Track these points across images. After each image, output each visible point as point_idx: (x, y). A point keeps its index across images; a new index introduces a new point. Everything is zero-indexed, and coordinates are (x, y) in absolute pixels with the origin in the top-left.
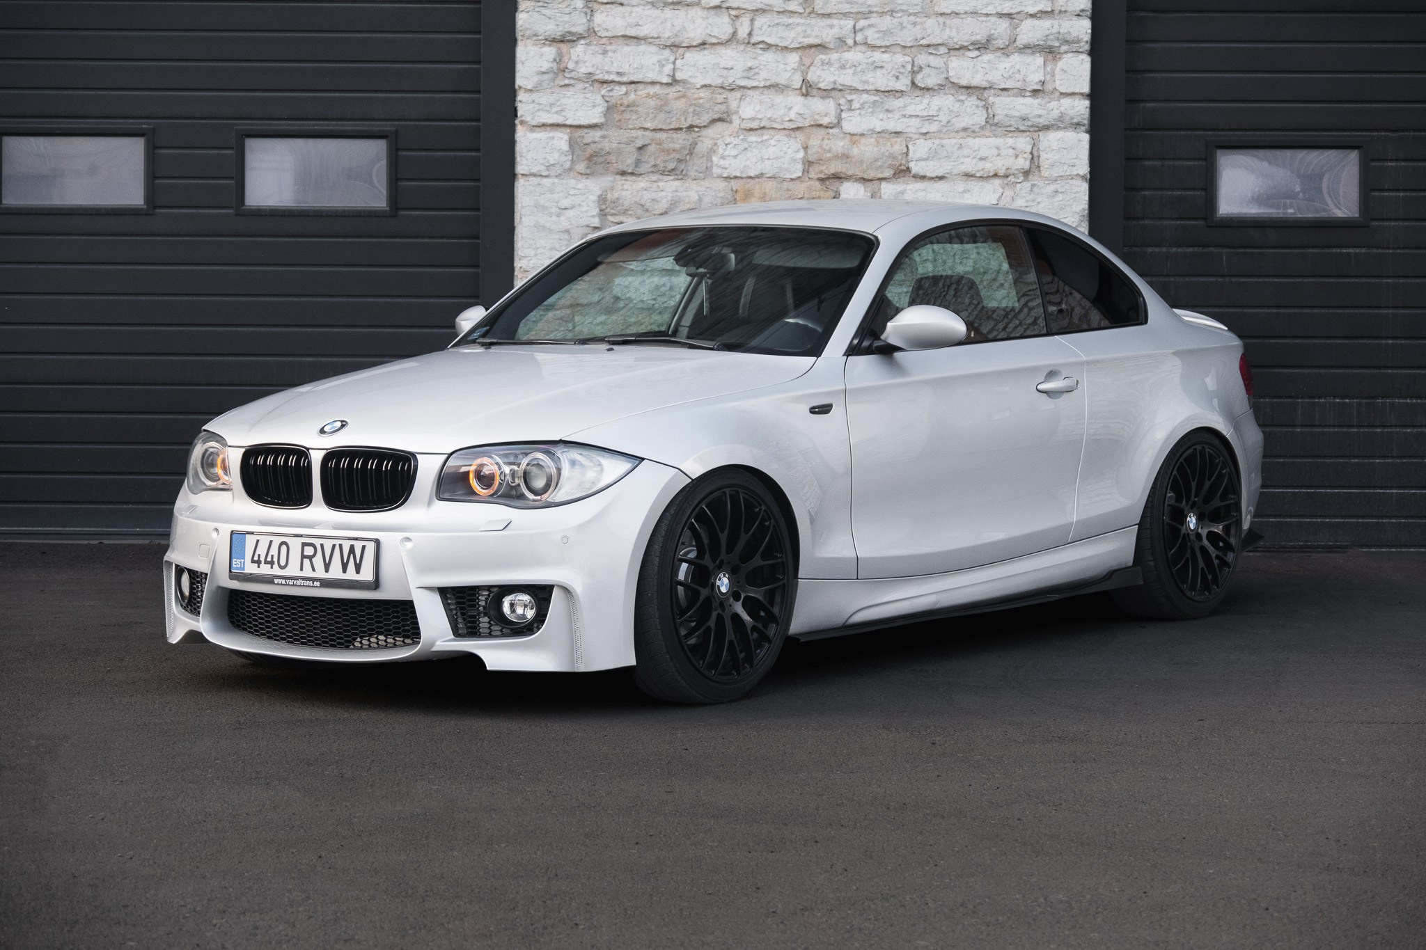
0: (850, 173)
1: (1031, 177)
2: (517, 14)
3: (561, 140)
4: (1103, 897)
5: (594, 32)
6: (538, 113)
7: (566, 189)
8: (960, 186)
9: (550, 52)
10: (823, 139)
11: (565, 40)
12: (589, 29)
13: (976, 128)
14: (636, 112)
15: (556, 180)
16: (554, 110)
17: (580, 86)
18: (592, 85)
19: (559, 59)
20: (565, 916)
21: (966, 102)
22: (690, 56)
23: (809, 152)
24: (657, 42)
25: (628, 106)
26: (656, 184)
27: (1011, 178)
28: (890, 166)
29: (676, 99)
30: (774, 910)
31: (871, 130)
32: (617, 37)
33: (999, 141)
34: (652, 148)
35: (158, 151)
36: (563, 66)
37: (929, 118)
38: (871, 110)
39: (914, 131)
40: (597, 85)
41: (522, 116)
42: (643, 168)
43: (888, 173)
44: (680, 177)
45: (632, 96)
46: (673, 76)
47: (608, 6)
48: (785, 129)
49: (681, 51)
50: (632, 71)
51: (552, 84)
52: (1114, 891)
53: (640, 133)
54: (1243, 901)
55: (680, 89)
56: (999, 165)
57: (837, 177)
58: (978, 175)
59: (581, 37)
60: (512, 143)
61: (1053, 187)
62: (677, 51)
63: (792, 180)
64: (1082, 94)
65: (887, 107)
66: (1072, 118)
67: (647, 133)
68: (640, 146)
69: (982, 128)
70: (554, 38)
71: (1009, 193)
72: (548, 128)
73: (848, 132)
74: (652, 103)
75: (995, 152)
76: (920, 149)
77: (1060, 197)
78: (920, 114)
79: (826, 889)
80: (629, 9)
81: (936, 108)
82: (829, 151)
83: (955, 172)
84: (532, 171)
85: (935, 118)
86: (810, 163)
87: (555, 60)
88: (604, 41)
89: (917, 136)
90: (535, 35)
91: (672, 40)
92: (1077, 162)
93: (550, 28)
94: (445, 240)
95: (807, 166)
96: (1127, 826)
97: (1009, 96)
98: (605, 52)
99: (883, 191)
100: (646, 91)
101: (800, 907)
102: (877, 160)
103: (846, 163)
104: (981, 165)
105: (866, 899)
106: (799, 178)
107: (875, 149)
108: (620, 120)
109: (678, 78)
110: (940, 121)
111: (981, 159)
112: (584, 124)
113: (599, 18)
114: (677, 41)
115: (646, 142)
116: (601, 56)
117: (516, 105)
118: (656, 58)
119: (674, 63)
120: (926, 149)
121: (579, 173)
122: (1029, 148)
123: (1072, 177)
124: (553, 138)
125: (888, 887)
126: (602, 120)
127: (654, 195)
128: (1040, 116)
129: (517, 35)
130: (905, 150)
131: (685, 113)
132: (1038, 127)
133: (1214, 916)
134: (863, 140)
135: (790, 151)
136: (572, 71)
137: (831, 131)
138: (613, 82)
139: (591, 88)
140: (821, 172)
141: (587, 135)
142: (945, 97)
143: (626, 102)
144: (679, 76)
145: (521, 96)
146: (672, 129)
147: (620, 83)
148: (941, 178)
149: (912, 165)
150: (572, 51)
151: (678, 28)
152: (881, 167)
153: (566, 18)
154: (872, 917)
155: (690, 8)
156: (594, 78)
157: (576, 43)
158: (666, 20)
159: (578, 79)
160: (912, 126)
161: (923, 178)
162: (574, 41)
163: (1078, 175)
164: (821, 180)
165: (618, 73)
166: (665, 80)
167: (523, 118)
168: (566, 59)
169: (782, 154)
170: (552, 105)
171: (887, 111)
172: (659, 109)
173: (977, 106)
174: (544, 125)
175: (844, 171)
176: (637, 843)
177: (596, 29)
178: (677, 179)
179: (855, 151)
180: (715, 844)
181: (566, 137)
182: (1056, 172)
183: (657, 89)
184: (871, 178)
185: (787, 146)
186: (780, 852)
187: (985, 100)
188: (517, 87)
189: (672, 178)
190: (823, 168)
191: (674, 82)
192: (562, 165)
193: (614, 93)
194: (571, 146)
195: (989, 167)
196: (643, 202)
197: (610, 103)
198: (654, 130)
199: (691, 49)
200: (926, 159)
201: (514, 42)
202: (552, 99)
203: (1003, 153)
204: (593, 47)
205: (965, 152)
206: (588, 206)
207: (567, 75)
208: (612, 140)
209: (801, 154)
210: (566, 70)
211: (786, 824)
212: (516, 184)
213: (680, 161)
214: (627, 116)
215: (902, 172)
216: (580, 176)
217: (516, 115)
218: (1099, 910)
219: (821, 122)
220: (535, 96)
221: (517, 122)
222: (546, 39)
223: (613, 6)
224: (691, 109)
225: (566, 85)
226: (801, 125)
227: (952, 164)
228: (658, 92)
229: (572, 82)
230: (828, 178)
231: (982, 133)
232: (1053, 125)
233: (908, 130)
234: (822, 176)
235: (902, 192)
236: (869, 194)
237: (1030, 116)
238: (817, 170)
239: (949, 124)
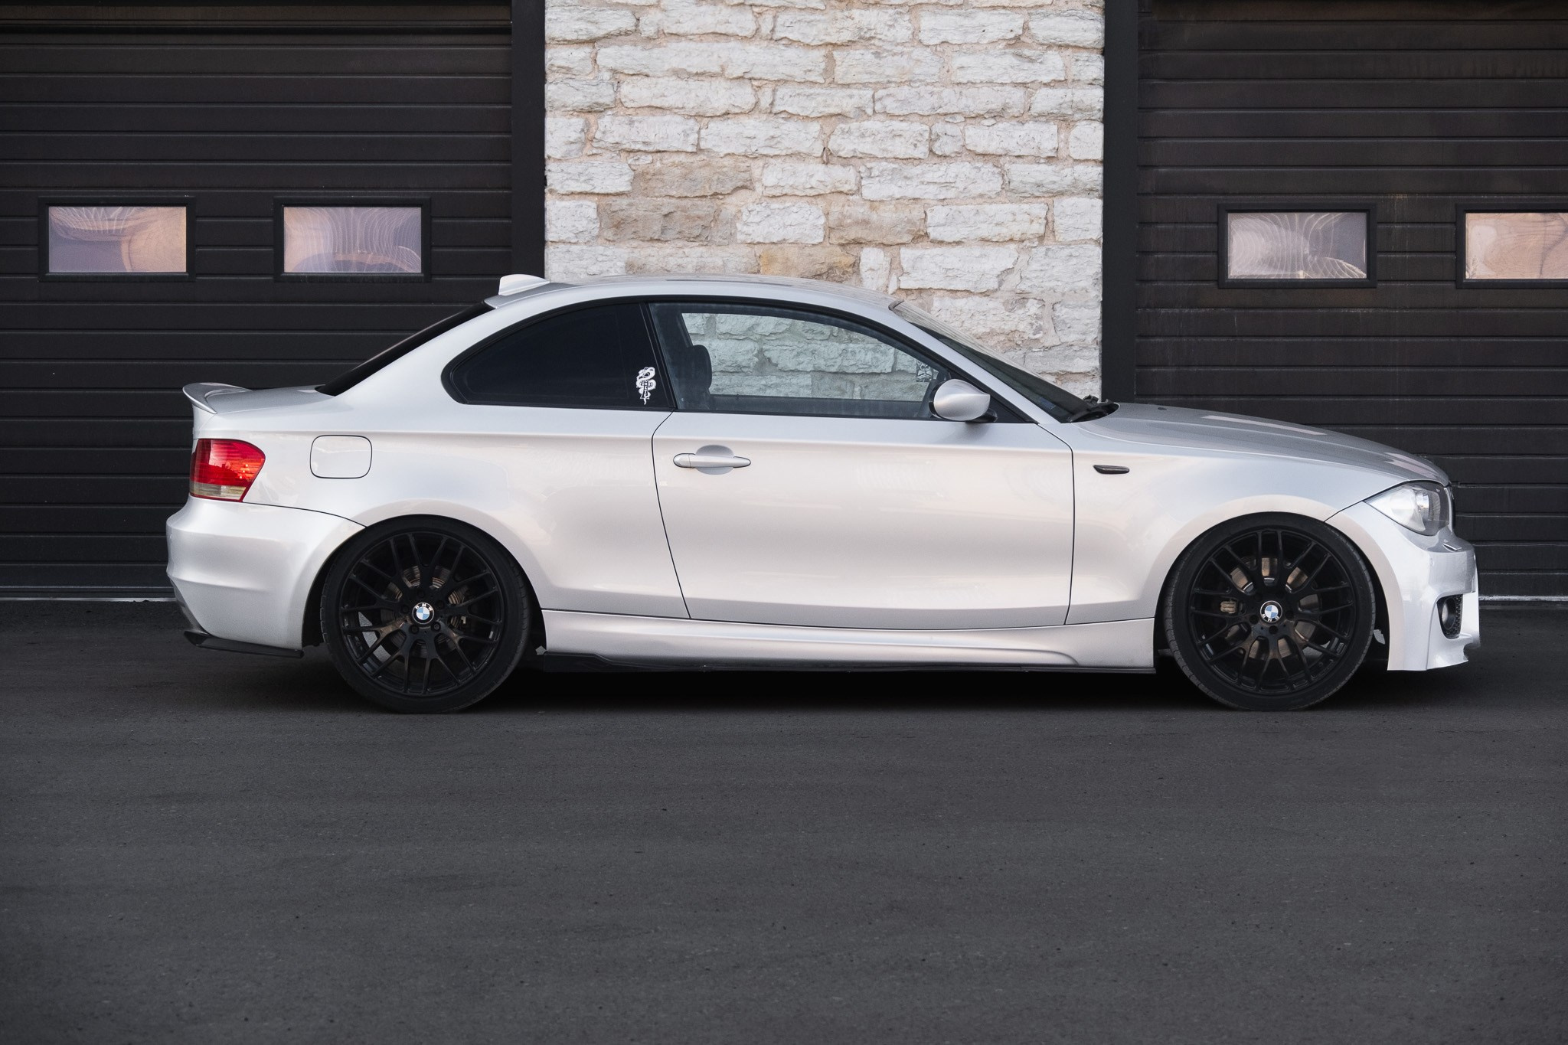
0: (870, 238)
1: (1045, 242)
2: (546, 85)
3: (589, 208)
5: (621, 102)
6: (567, 182)
7: (594, 255)
8: (977, 251)
9: (578, 122)
10: (843, 206)
11: (594, 110)
12: (615, 100)
13: (993, 194)
14: (662, 180)
15: (585, 247)
16: (583, 178)
17: (607, 155)
18: (619, 154)
19: (586, 129)
21: (982, 169)
22: (715, 126)
23: (831, 218)
24: (682, 112)
25: (654, 175)
26: (681, 250)
27: (1027, 243)
28: (909, 232)
29: (700, 167)
31: (889, 197)
32: (643, 107)
33: (1014, 207)
34: (678, 215)
35: (200, 220)
36: (590, 136)
37: (947, 185)
38: (890, 177)
39: (932, 197)
40: (624, 155)
41: (551, 185)
42: (669, 235)
43: (906, 238)
44: (705, 243)
45: (658, 165)
46: (698, 145)
47: (634, 77)
48: (806, 196)
49: (705, 120)
50: (657, 141)
51: (580, 153)
53: (666, 200)
55: (705, 157)
56: (1015, 230)
58: (994, 240)
59: (608, 108)
60: (542, 211)
61: (1067, 251)
62: (701, 121)
63: (813, 245)
64: (1095, 161)
65: (905, 174)
66: (1086, 185)
67: (673, 201)
68: (666, 213)
69: (998, 194)
70: (582, 109)
71: (1024, 257)
72: (577, 197)
73: (868, 198)
74: (677, 171)
75: (1011, 218)
76: (938, 215)
77: (1074, 261)
78: (938, 181)
80: (654, 80)
81: (954, 175)
82: (850, 217)
83: (972, 237)
84: (561, 238)
85: (953, 185)
86: (831, 229)
87: (583, 130)
88: (630, 111)
89: (935, 202)
90: (564, 106)
91: (697, 110)
92: (1090, 227)
93: (578, 100)
95: (828, 233)
97: (1024, 163)
98: (631, 123)
99: (902, 256)
100: (671, 160)
102: (896, 226)
103: (866, 229)
104: (997, 230)
106: (820, 243)
107: (894, 215)
108: (646, 188)
109: (702, 147)
110: (957, 188)
111: (997, 224)
112: (612, 192)
113: (625, 89)
114: (701, 111)
115: (672, 210)
116: (627, 126)
117: (545, 174)
118: (680, 128)
119: (699, 132)
120: (944, 215)
121: (606, 240)
122: (1043, 214)
123: (1086, 242)
124: (582, 206)
126: (629, 188)
127: (680, 261)
128: (1054, 182)
129: (546, 107)
130: (923, 216)
131: (709, 181)
132: (1052, 193)
134: (882, 207)
135: (811, 217)
136: (599, 141)
137: (851, 198)
138: (639, 151)
139: (618, 157)
140: (842, 238)
141: (614, 204)
142: (962, 164)
143: (652, 171)
144: (703, 145)
145: (550, 166)
146: (696, 197)
147: (646, 152)
148: (958, 243)
149: (929, 230)
150: (599, 121)
151: (702, 99)
152: (899, 232)
153: (594, 89)
155: (713, 79)
156: (620, 147)
157: (603, 113)
158: (690, 91)
159: (606, 149)
160: (930, 193)
161: (941, 242)
162: (601, 112)
163: (1091, 239)
164: (842, 245)
165: (644, 143)
166: (690, 149)
167: (552, 187)
168: (593, 129)
169: (804, 220)
170: (580, 174)
171: (906, 177)
172: (685, 177)
173: (993, 173)
174: (572, 193)
175: (864, 236)
177: (623, 100)
178: (702, 245)
179: (874, 217)
181: (594, 206)
182: (1070, 237)
183: (682, 158)
184: (890, 243)
185: (809, 212)
187: (1000, 168)
188: (546, 157)
189: (697, 244)
190: (842, 234)
191: (699, 150)
192: (590, 232)
193: (640, 162)
194: (598, 213)
195: (1005, 232)
196: (669, 267)
197: (637, 172)
198: (680, 197)
199: (715, 119)
200: (944, 225)
201: (543, 113)
202: (580, 168)
203: (1019, 218)
204: (619, 118)
205: (982, 217)
206: (615, 272)
207: (595, 144)
208: (638, 207)
209: (822, 220)
210: (594, 140)
212: (545, 251)
213: (704, 227)
214: (653, 184)
215: (920, 237)
216: (608, 243)
217: (545, 184)
219: (842, 189)
220: (563, 165)
221: (546, 190)
222: (574, 110)
223: (639, 78)
224: (715, 178)
225: (593, 155)
226: (822, 192)
227: (969, 229)
228: (683, 161)
229: (600, 151)
230: (848, 244)
231: (998, 199)
232: (1066, 191)
233: (926, 197)
234: (843, 242)
235: (921, 257)
236: (889, 259)
237: (1044, 182)
238: (838, 235)
239: (966, 191)
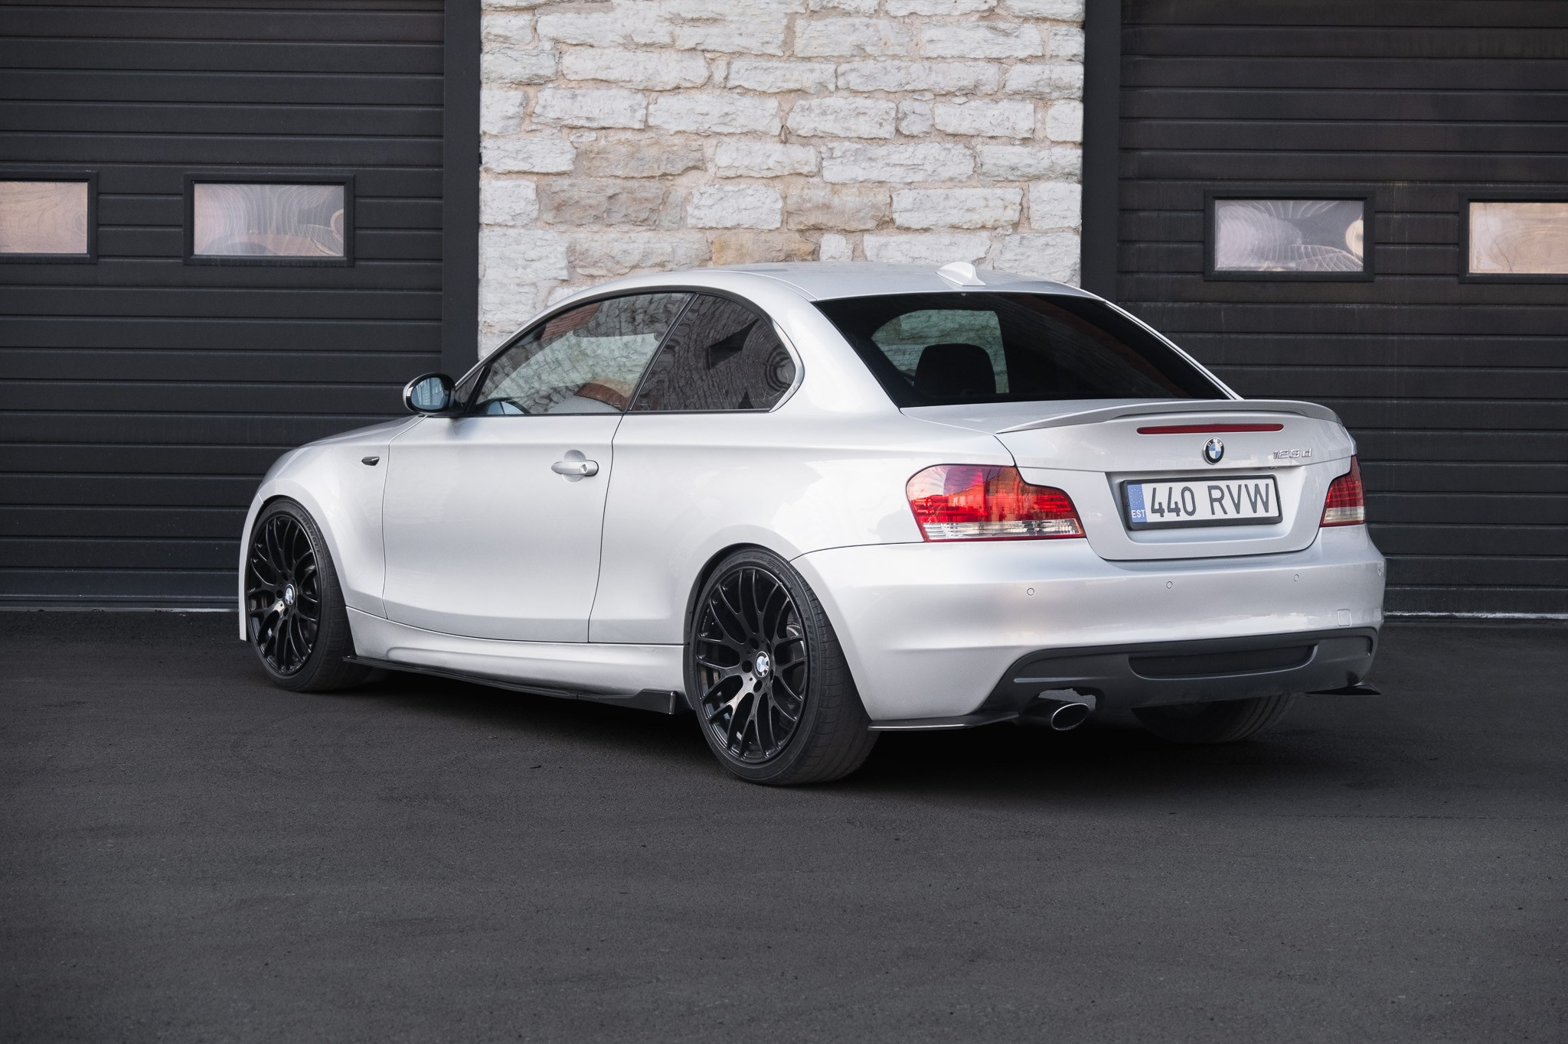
0: (831, 224)
1: (1020, 229)
2: (482, 55)
3: (527, 188)
4: (1051, 1006)
5: (563, 74)
6: (504, 160)
7: (532, 239)
8: (946, 239)
9: (516, 96)
10: (803, 189)
11: (534, 82)
12: (557, 72)
13: (964, 178)
14: (607, 159)
15: (523, 231)
16: (521, 156)
17: (548, 131)
18: (560, 131)
19: (525, 102)
20: (512, 1028)
21: (952, 151)
22: (664, 101)
23: (789, 201)
24: (629, 85)
25: (598, 153)
26: (627, 235)
27: (1000, 231)
28: (873, 217)
29: (649, 146)
30: (721, 1021)
31: (853, 179)
32: (587, 80)
33: (987, 192)
34: (624, 197)
35: (102, 197)
36: (529, 110)
37: (915, 167)
38: (853, 158)
39: (898, 180)
40: (565, 131)
41: (487, 163)
42: (616, 217)
43: (871, 224)
44: (653, 228)
45: (603, 142)
46: (646, 122)
47: (577, 48)
48: (763, 177)
49: (654, 95)
50: (602, 117)
51: (519, 129)
52: (1063, 1000)
53: (611, 181)
54: (1190, 1011)
55: (653, 135)
56: (988, 217)
57: (818, 228)
58: (965, 227)
59: (549, 80)
60: (476, 191)
61: (1043, 240)
62: (650, 95)
63: (770, 231)
64: (1074, 143)
65: (870, 155)
66: (1064, 168)
67: (618, 181)
68: (611, 195)
69: (969, 178)
70: (521, 81)
71: (997, 246)
72: (514, 176)
73: (830, 181)
74: (624, 150)
75: (983, 203)
76: (904, 199)
77: (1050, 251)
78: (905, 163)
79: (775, 999)
80: (599, 51)
81: (922, 157)
82: (810, 200)
83: (941, 223)
84: (497, 221)
85: (920, 167)
86: (789, 213)
87: (521, 104)
88: (573, 84)
89: (901, 186)
90: (501, 78)
91: (645, 84)
92: (1068, 214)
93: (517, 71)
94: (405, 292)
95: (785, 217)
96: (1083, 930)
97: (997, 144)
98: (574, 97)
99: (865, 243)
100: (617, 138)
101: (747, 1017)
102: (859, 211)
103: (827, 213)
104: (968, 216)
105: (815, 1009)
106: (778, 228)
107: (858, 199)
108: (590, 168)
109: (650, 124)
110: (925, 170)
111: (968, 210)
112: (552, 172)
113: (568, 61)
114: (650, 85)
115: (617, 192)
116: (569, 100)
117: (481, 151)
118: (627, 104)
119: (647, 108)
120: (911, 200)
121: (546, 223)
122: (1018, 199)
123: (1063, 230)
124: (519, 186)
125: (837, 996)
126: (571, 167)
127: (625, 247)
128: (1030, 166)
129: (481, 78)
130: (889, 200)
131: (658, 160)
132: (1028, 177)
133: (1159, 1026)
134: (845, 191)
135: (768, 201)
136: (539, 116)
137: (811, 180)
138: (582, 127)
139: (560, 134)
140: (801, 223)
141: (554, 184)
142: (931, 145)
143: (596, 149)
144: (651, 121)
145: (486, 142)
146: (644, 177)
147: (590, 129)
148: (926, 230)
149: (895, 216)
150: (539, 94)
151: (651, 72)
152: (863, 218)
153: (534, 60)
154: (818, 1028)
155: (663, 50)
156: (562, 123)
157: (544, 86)
158: (638, 63)
159: (547, 125)
160: (896, 175)
161: (908, 229)
162: (541, 84)
163: (1069, 227)
164: (801, 231)
165: (588, 118)
166: (637, 126)
167: (488, 165)
168: (533, 103)
169: (760, 204)
170: (518, 152)
171: (870, 159)
172: (632, 156)
173: (965, 155)
174: (509, 172)
175: (825, 221)
176: (588, 949)
177: (565, 72)
178: (650, 230)
179: (836, 201)
180: (667, 950)
181: (533, 186)
182: (1046, 225)
183: (629, 135)
184: (853, 230)
185: (765, 195)
186: (731, 958)
187: (972, 149)
188: (481, 132)
189: (644, 228)
190: (803, 219)
191: (647, 127)
192: (529, 215)
193: (583, 139)
194: (538, 194)
195: (977, 219)
196: (613, 253)
197: (579, 150)
198: (626, 178)
199: (665, 93)
200: (911, 210)
201: (478, 85)
202: (518, 145)
203: (991, 203)
204: (561, 91)
205: (952, 203)
206: (556, 257)
207: (534, 120)
208: (582, 189)
209: (780, 204)
210: (534, 115)
211: (740, 929)
212: (480, 234)
213: (652, 210)
214: (597, 163)
215: (885, 223)
216: (547, 226)
217: (480, 162)
218: (1045, 1020)
219: (801, 171)
220: (500, 142)
221: (481, 169)
222: (512, 83)
223: (582, 48)
224: (665, 157)
225: (532, 131)
226: (779, 174)
227: (938, 215)
228: (630, 139)
229: (540, 127)
230: (808, 230)
231: (969, 183)
232: (1043, 175)
233: (892, 179)
234: (802, 227)
235: (886, 245)
236: (851, 246)
237: (1019, 165)
238: (796, 221)
239: (935, 174)
